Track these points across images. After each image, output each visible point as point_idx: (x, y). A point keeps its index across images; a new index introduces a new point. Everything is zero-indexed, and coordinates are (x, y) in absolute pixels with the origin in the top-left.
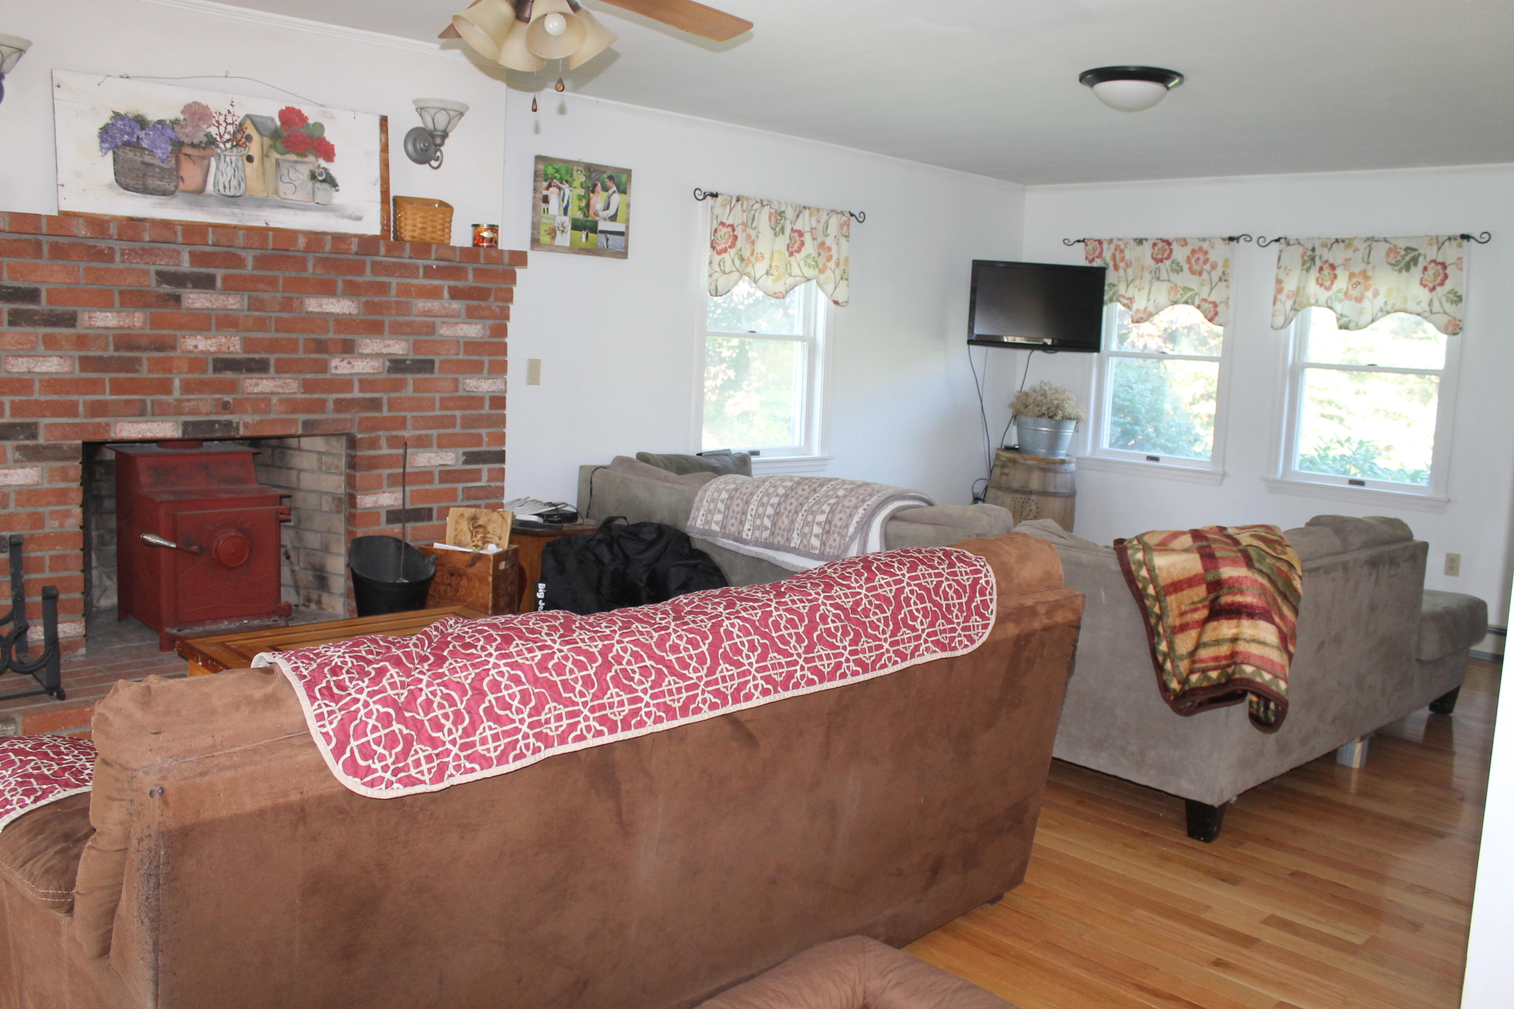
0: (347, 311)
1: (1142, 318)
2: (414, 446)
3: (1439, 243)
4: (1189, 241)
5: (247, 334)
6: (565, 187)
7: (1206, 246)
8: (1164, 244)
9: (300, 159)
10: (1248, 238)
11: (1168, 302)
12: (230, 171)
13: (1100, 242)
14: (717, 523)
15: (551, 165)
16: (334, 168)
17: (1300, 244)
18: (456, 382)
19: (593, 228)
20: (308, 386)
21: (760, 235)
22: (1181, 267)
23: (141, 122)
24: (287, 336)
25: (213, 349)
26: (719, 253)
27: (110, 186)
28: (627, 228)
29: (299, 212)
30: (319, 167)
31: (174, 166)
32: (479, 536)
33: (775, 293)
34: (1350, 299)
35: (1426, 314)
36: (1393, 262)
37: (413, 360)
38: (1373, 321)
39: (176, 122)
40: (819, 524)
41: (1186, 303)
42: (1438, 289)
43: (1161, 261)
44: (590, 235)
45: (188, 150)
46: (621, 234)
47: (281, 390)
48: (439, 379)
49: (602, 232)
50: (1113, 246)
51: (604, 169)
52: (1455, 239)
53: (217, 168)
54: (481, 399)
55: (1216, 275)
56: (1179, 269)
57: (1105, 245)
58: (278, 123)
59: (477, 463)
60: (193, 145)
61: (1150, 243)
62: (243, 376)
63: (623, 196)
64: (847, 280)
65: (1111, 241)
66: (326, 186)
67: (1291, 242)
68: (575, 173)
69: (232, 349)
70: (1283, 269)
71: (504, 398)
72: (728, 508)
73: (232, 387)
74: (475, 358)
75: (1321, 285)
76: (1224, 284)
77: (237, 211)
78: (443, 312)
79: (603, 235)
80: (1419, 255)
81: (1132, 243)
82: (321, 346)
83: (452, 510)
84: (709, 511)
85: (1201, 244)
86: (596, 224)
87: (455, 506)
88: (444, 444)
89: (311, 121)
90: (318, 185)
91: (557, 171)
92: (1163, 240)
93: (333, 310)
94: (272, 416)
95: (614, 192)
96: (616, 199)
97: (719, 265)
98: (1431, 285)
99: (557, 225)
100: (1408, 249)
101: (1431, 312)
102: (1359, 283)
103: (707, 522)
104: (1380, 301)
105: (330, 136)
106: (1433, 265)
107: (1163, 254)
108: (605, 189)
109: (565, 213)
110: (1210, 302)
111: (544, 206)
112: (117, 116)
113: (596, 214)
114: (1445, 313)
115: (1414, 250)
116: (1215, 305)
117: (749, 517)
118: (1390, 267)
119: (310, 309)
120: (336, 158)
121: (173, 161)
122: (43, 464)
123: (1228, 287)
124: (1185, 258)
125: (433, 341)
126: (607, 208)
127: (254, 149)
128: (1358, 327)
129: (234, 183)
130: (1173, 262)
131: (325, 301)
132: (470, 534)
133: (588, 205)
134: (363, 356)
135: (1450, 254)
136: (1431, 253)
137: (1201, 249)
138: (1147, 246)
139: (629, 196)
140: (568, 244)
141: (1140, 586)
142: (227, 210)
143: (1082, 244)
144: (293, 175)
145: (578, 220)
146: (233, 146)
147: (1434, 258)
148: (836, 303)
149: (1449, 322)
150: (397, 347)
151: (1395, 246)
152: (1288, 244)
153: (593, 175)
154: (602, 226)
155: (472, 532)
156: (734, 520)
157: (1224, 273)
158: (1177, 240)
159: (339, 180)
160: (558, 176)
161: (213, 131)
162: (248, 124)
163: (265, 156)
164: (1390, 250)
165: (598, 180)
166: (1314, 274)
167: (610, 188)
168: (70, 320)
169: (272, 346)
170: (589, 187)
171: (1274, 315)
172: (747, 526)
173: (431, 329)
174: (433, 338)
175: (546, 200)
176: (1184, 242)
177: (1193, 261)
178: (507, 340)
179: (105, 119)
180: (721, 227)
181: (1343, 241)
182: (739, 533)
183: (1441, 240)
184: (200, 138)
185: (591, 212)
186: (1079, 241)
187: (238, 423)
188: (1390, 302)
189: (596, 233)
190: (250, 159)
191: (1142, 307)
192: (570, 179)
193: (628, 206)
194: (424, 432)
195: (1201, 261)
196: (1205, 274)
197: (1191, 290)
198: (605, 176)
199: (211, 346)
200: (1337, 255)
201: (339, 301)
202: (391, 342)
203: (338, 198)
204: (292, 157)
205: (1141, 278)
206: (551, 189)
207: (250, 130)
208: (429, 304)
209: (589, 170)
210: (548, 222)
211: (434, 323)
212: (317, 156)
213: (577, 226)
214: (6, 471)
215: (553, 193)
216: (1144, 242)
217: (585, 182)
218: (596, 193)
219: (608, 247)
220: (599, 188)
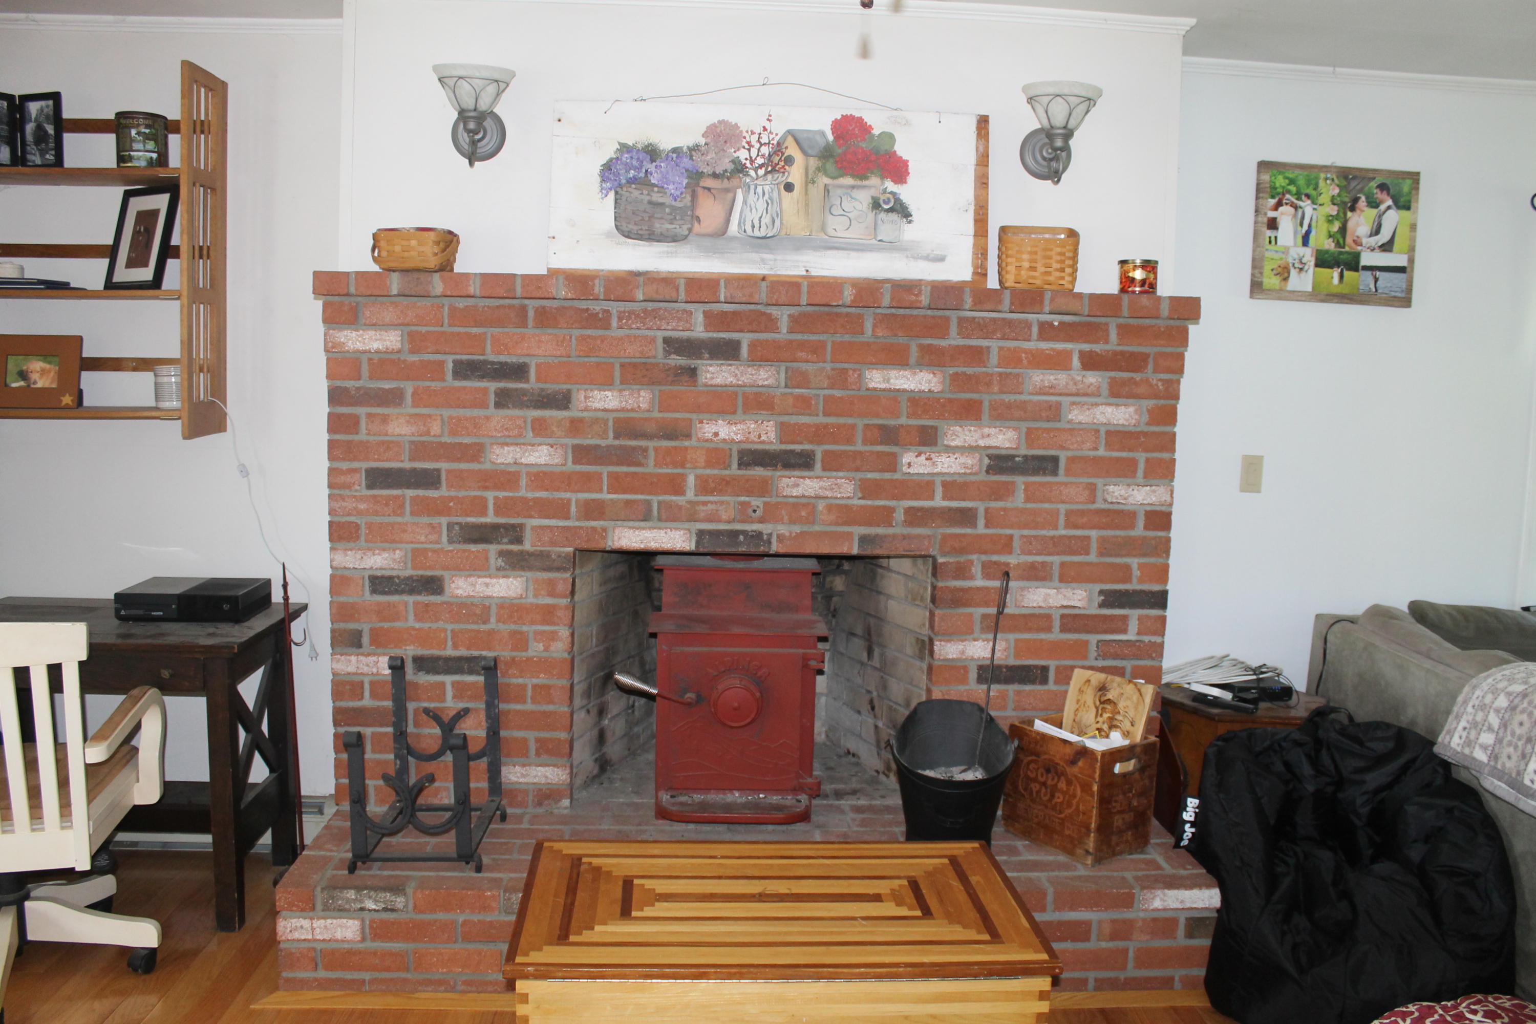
0: (925, 387)
2: (1022, 578)
5: (786, 419)
6: (1307, 207)
9: (859, 183)
12: (761, 205)
14: (1484, 748)
15: (1280, 173)
16: (906, 193)
18: (1092, 488)
19: (1353, 263)
20: (868, 489)
23: (652, 152)
24: (842, 420)
25: (738, 438)
27: (608, 235)
28: (1411, 261)
29: (853, 254)
30: (885, 191)
31: (689, 204)
32: (1106, 716)
37: (1026, 457)
39: (695, 148)
44: (1346, 273)
45: (709, 183)
46: (1401, 270)
47: (829, 494)
48: (1066, 484)
49: (1366, 268)
51: (1371, 175)
53: (745, 202)
54: (1132, 515)
58: (831, 138)
59: (1121, 606)
60: (715, 176)
62: (778, 473)
63: (1404, 213)
66: (894, 216)
68: (1321, 184)
69: (764, 438)
71: (1169, 514)
72: (1504, 725)
73: (763, 488)
74: (1124, 454)
77: (766, 256)
78: (1073, 389)
79: (1369, 273)
82: (890, 435)
83: (1077, 671)
84: (1474, 724)
86: (1357, 256)
87: (1083, 667)
88: (1069, 576)
89: (876, 132)
90: (883, 215)
91: (1292, 182)
93: (905, 386)
94: (817, 528)
95: (1389, 208)
96: (1392, 218)
99: (1290, 260)
103: (1469, 743)
105: (901, 149)
108: (1373, 204)
109: (1305, 241)
111: (1269, 233)
112: (624, 148)
113: (1357, 242)
119: (872, 385)
120: (910, 179)
121: (689, 198)
122: (529, 574)
125: (1058, 429)
126: (1377, 231)
127: (795, 174)
129: (766, 220)
131: (893, 373)
132: (1094, 710)
133: (1343, 230)
134: (950, 450)
139: (1416, 212)
140: (1309, 289)
142: (755, 256)
144: (847, 205)
145: (1327, 252)
146: (767, 173)
150: (1001, 437)
153: (1353, 184)
154: (1367, 259)
155: (1097, 708)
156: (1511, 749)
159: (912, 208)
160: (1293, 188)
161: (743, 155)
162: (790, 142)
163: (809, 181)
165: (1361, 191)
167: (1381, 202)
168: (563, 401)
169: (820, 434)
170: (1345, 203)
172: (1532, 765)
173: (1054, 412)
174: (1058, 425)
175: (1273, 224)
178: (1176, 429)
179: (609, 152)
182: (1518, 773)
184: (725, 165)
185: (1349, 240)
187: (770, 535)
189: (1356, 269)
190: (789, 187)
192: (1313, 193)
193: (1413, 227)
194: (1039, 559)
198: (1373, 184)
199: (736, 434)
201: (914, 374)
202: (992, 431)
203: (910, 232)
204: (848, 181)
206: (1281, 209)
207: (792, 150)
208: (1052, 378)
209: (1346, 178)
210: (1276, 256)
211: (1059, 404)
212: (883, 177)
213: (1323, 261)
214: (487, 580)
215: (1285, 216)
217: (1339, 195)
218: (1358, 211)
219: (1376, 291)
220: (1362, 202)
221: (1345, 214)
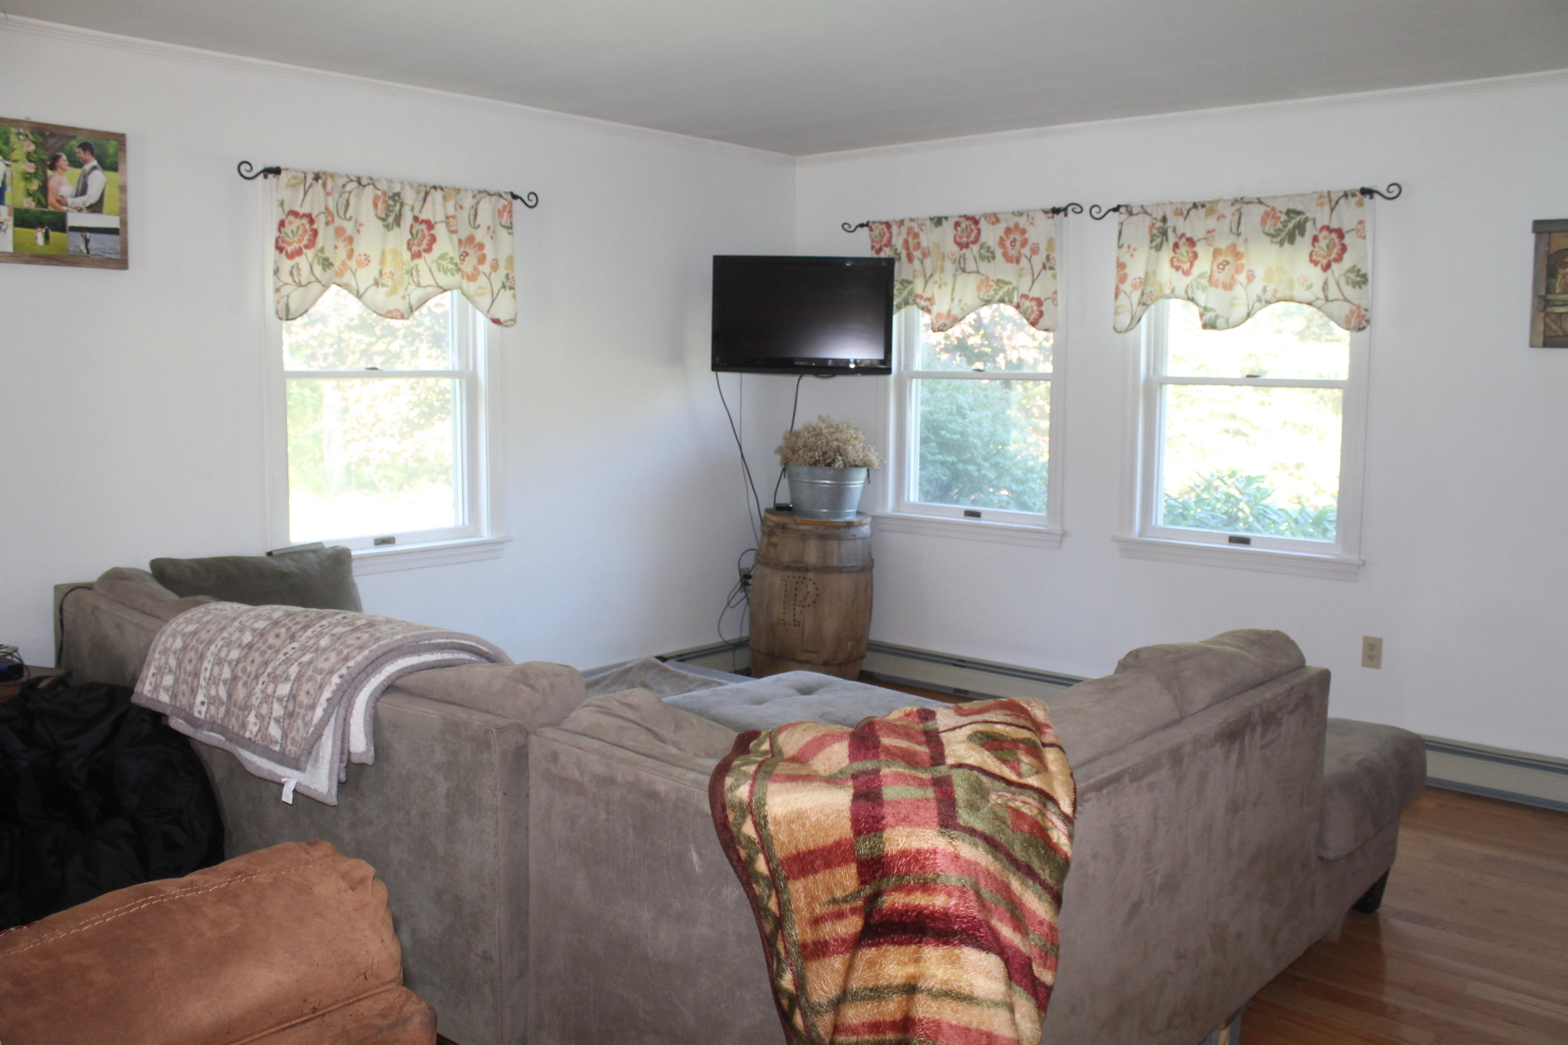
1: (945, 325)
3: (1332, 201)
4: (1001, 217)
7: (1023, 222)
8: (968, 223)
10: (1077, 208)
11: (978, 302)
13: (888, 225)
17: (1146, 213)
19: (58, 223)
21: (362, 229)
22: (993, 253)
26: (290, 256)
28: (124, 222)
33: (390, 312)
34: (1217, 286)
35: (1320, 303)
36: (1272, 231)
38: (1249, 315)
40: (281, 700)
41: (1002, 301)
42: (1334, 266)
43: (967, 246)
44: (51, 234)
46: (113, 231)
49: (74, 229)
50: (904, 230)
51: (71, 134)
52: (1354, 195)
55: (1038, 261)
56: (990, 256)
57: (895, 229)
61: (951, 222)
63: (111, 175)
64: (512, 288)
65: (901, 223)
67: (1135, 211)
68: (14, 138)
70: (1125, 248)
72: (179, 664)
75: (1177, 268)
76: (1049, 273)
79: (78, 234)
80: (1306, 220)
81: (928, 222)
85: (1017, 219)
86: (62, 217)
92: (967, 218)
95: (94, 168)
96: (98, 180)
97: (291, 274)
98: (1324, 262)
100: (1290, 213)
101: (1327, 300)
102: (1228, 263)
104: (1256, 288)
106: (1325, 233)
107: (968, 237)
108: (76, 163)
110: (1032, 299)
113: (61, 201)
114: (1346, 300)
115: (1299, 213)
116: (1039, 302)
118: (1268, 239)
123: (1054, 276)
124: (998, 240)
126: (82, 190)
128: (1229, 326)
130: (981, 247)
133: (44, 189)
135: (1347, 216)
136: (1322, 216)
137: (1017, 226)
138: (948, 226)
139: (125, 173)
140: (10, 249)
143: (866, 229)
145: (26, 211)
147: (1326, 223)
148: (496, 321)
149: (1352, 312)
151: (1273, 209)
152: (1131, 214)
153: (51, 141)
154: (74, 219)
156: (185, 686)
157: (1048, 258)
158: (986, 216)
164: (1267, 214)
165: (61, 149)
166: (1167, 253)
167: (85, 162)
170: (43, 161)
171: (1116, 313)
172: (200, 698)
176: (995, 219)
177: (1008, 243)
180: (291, 218)
181: (1203, 206)
182: (190, 707)
183: (1334, 198)
185: (52, 199)
186: (862, 225)
188: (1271, 288)
191: (944, 310)
192: (5, 149)
193: (123, 189)
195: (1018, 244)
196: (1024, 262)
197: (1006, 283)
198: (74, 143)
200: (1196, 226)
205: (942, 270)
209: (42, 133)
213: (23, 220)
216: (944, 221)
217: (35, 152)
218: (59, 170)
219: (88, 252)
220: (63, 161)
221: (45, 173)
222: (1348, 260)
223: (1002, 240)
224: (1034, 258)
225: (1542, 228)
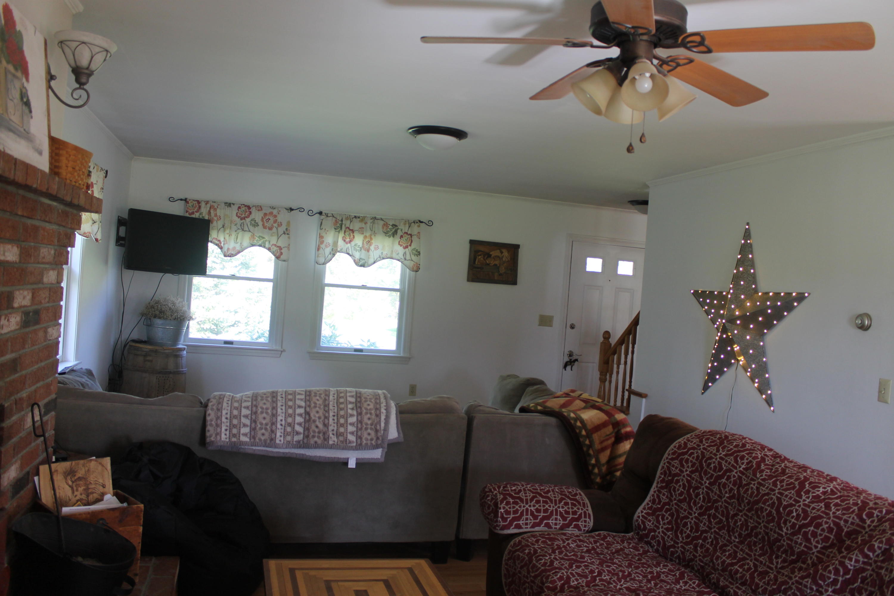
0: (14, 259)
1: (232, 254)
3: (411, 223)
4: (263, 208)
7: (275, 212)
8: (246, 208)
9: (14, 72)
10: (302, 210)
11: (250, 245)
13: (199, 202)
14: (245, 435)
17: (333, 216)
18: (46, 331)
22: (257, 223)
29: (18, 139)
30: (24, 86)
34: (366, 250)
35: (403, 260)
36: (386, 231)
37: (32, 312)
38: (374, 263)
40: (352, 424)
41: (260, 246)
42: (408, 247)
43: (244, 218)
50: (209, 206)
52: (417, 223)
55: (281, 230)
56: (256, 225)
57: (203, 204)
59: (47, 413)
61: (236, 207)
65: (207, 202)
66: (26, 110)
67: (329, 215)
70: (323, 230)
72: (254, 421)
75: (344, 241)
76: (287, 236)
78: (48, 259)
80: (398, 229)
81: (223, 205)
84: (232, 426)
85: (272, 210)
92: (246, 206)
93: (9, 259)
98: (404, 245)
100: (394, 226)
101: (405, 259)
102: (368, 242)
103: (233, 436)
104: (378, 252)
105: (26, 50)
106: (405, 235)
107: (245, 214)
110: (278, 247)
114: (412, 260)
115: (396, 226)
116: (281, 249)
117: (279, 426)
118: (384, 234)
123: (289, 238)
124: (261, 218)
125: (41, 289)
128: (369, 266)
130: (252, 220)
134: (14, 311)
135: (415, 230)
136: (406, 229)
137: (271, 213)
138: (234, 208)
141: (578, 431)
143: (183, 202)
144: (13, 91)
147: (406, 231)
149: (414, 265)
150: (27, 297)
151: (387, 223)
152: (327, 216)
156: (263, 431)
157: (287, 229)
158: (255, 206)
164: (384, 225)
166: (341, 235)
171: (318, 257)
172: (278, 434)
173: (42, 276)
174: (41, 286)
176: (260, 208)
177: (265, 220)
181: (359, 218)
182: (272, 440)
183: (410, 222)
186: (181, 200)
188: (385, 253)
191: (231, 247)
195: (271, 221)
196: (274, 230)
197: (263, 238)
200: (356, 225)
201: (13, 248)
203: (32, 127)
204: (11, 68)
205: (231, 228)
208: (46, 251)
211: (43, 270)
216: (232, 205)
222: (413, 246)
223: (262, 218)
224: (279, 229)
225: (472, 242)
